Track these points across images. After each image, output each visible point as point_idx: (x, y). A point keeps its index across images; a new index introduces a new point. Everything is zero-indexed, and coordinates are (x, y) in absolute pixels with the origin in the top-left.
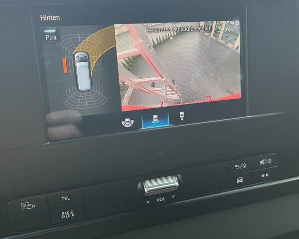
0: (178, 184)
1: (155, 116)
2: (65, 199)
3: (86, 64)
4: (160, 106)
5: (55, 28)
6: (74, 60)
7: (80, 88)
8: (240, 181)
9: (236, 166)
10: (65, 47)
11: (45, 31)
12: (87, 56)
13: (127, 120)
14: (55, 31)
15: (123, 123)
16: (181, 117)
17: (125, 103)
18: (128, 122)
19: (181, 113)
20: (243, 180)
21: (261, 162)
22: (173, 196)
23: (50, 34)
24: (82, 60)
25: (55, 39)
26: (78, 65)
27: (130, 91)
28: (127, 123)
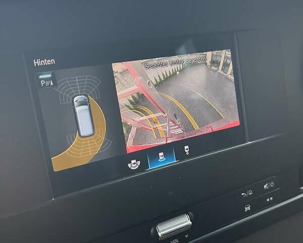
0: (191, 223)
1: (161, 154)
3: (86, 107)
4: (164, 142)
5: (51, 72)
6: (73, 104)
7: (82, 134)
8: (248, 208)
9: (243, 194)
10: (63, 92)
11: (40, 77)
12: (86, 98)
13: (133, 161)
14: (50, 76)
15: (129, 165)
16: (186, 151)
17: (130, 143)
18: (135, 163)
19: (186, 147)
20: (250, 208)
21: (265, 187)
22: (187, 236)
23: (46, 80)
24: (82, 104)
25: (52, 84)
26: (78, 109)
27: (133, 130)
28: (134, 165)
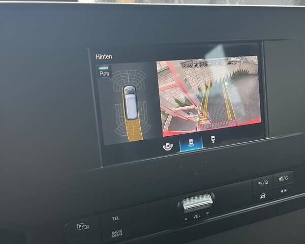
0: (212, 202)
1: (191, 140)
2: (115, 218)
3: (133, 96)
4: (194, 131)
5: (108, 65)
6: (124, 93)
7: (128, 118)
8: (263, 196)
9: (259, 183)
10: (117, 81)
11: (100, 68)
12: (134, 88)
13: (167, 144)
14: (107, 68)
15: (164, 147)
16: (212, 140)
17: (165, 128)
18: (168, 146)
19: (213, 137)
20: (265, 196)
21: (280, 179)
22: (207, 213)
23: (104, 71)
24: (130, 93)
25: (108, 75)
26: (126, 97)
27: (170, 118)
28: (168, 147)
